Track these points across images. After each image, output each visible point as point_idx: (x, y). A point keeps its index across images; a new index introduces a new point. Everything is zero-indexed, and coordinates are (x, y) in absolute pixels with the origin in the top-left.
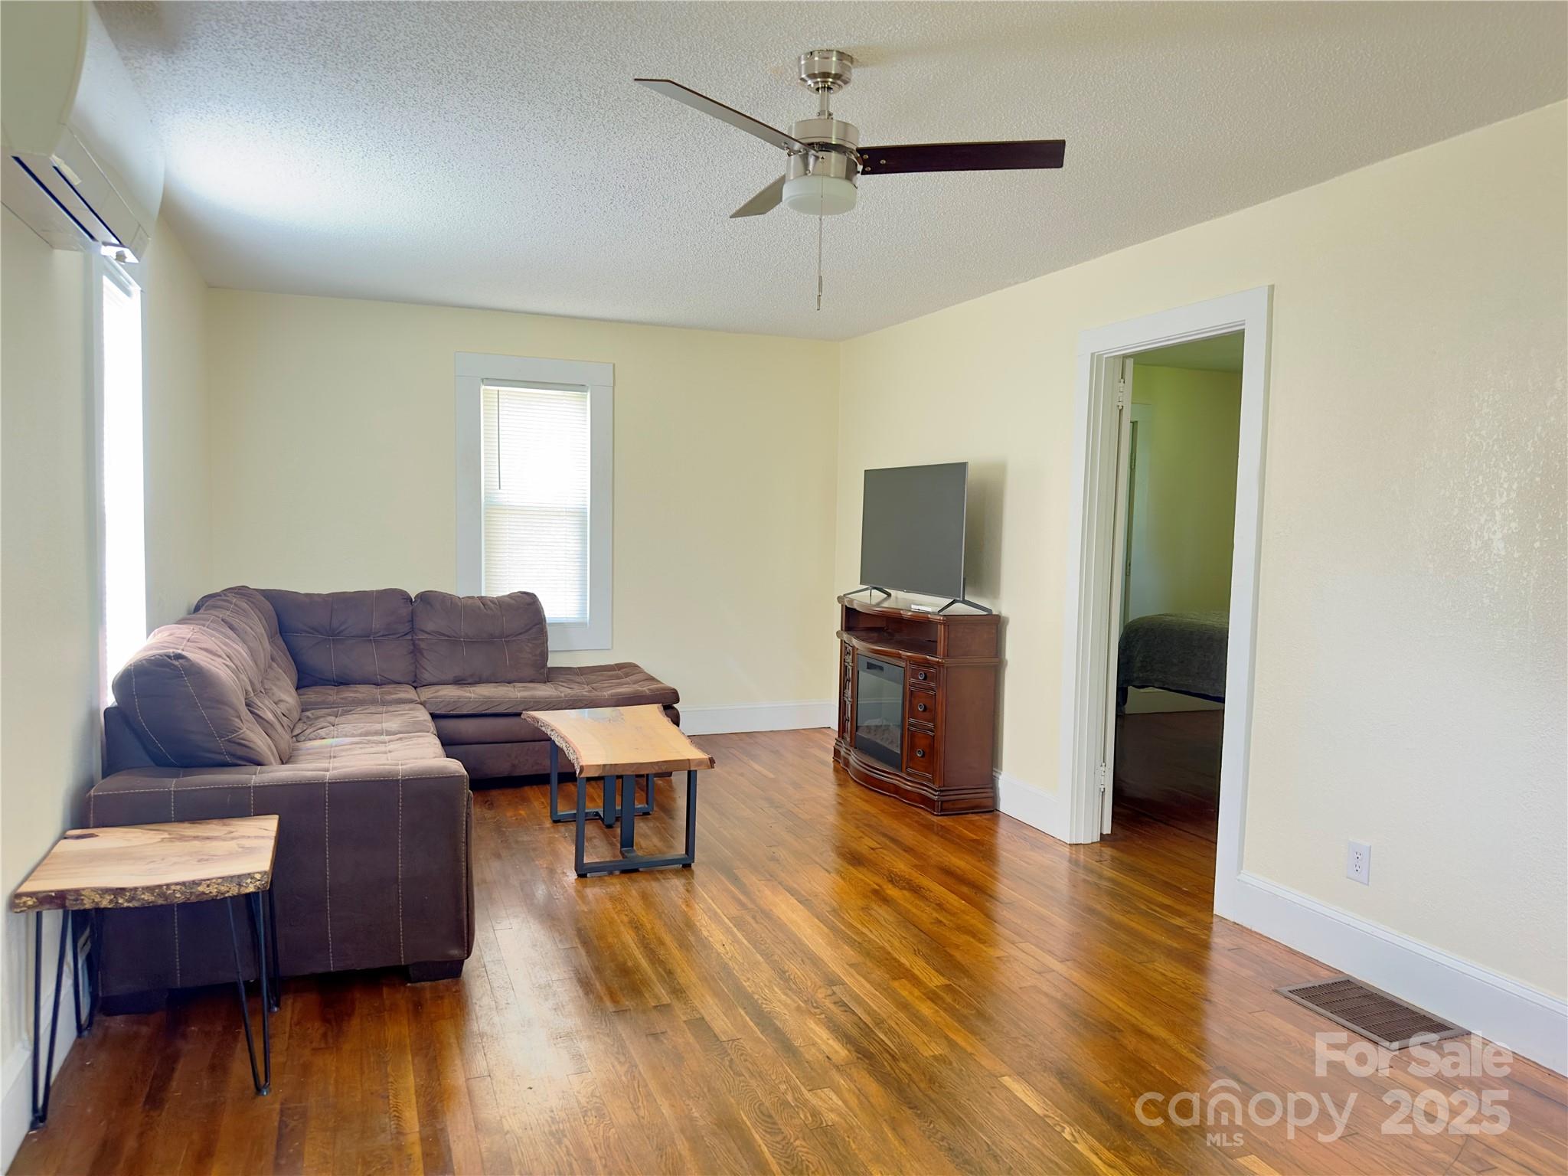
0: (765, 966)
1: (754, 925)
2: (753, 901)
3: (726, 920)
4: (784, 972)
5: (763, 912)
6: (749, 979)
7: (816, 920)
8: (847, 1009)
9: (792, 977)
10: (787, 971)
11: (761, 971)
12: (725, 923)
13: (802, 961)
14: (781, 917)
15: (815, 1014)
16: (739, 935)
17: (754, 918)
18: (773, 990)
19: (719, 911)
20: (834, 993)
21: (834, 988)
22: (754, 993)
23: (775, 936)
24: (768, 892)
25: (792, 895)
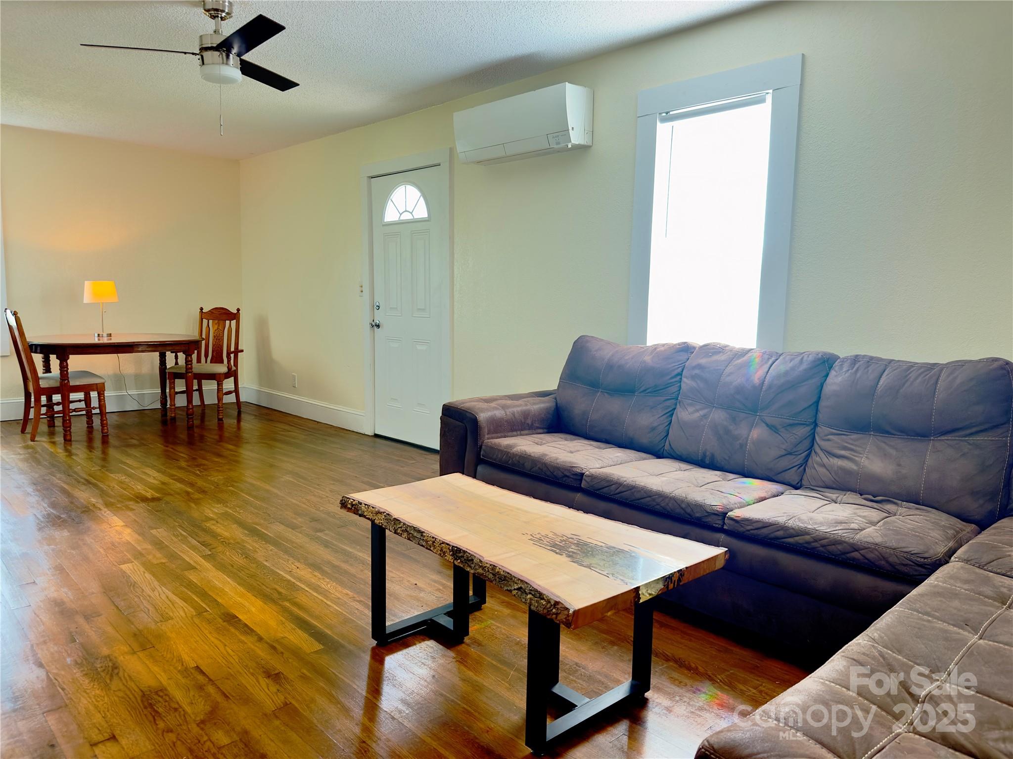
0: (261, 559)
1: (277, 587)
2: (285, 610)
3: (303, 586)
4: (246, 557)
5: (273, 601)
6: (271, 551)
7: (220, 600)
8: (203, 543)
9: (240, 555)
10: (243, 558)
11: (264, 556)
12: (303, 584)
13: (232, 566)
14: (253, 598)
15: (224, 538)
16: (289, 578)
17: (280, 593)
18: (252, 547)
19: (315, 594)
20: (210, 550)
21: (210, 553)
22: (266, 544)
23: (257, 581)
24: (273, 623)
25: (246, 625)
